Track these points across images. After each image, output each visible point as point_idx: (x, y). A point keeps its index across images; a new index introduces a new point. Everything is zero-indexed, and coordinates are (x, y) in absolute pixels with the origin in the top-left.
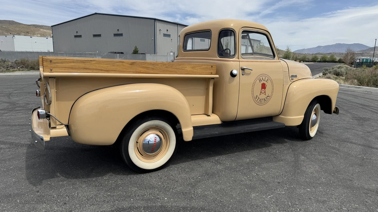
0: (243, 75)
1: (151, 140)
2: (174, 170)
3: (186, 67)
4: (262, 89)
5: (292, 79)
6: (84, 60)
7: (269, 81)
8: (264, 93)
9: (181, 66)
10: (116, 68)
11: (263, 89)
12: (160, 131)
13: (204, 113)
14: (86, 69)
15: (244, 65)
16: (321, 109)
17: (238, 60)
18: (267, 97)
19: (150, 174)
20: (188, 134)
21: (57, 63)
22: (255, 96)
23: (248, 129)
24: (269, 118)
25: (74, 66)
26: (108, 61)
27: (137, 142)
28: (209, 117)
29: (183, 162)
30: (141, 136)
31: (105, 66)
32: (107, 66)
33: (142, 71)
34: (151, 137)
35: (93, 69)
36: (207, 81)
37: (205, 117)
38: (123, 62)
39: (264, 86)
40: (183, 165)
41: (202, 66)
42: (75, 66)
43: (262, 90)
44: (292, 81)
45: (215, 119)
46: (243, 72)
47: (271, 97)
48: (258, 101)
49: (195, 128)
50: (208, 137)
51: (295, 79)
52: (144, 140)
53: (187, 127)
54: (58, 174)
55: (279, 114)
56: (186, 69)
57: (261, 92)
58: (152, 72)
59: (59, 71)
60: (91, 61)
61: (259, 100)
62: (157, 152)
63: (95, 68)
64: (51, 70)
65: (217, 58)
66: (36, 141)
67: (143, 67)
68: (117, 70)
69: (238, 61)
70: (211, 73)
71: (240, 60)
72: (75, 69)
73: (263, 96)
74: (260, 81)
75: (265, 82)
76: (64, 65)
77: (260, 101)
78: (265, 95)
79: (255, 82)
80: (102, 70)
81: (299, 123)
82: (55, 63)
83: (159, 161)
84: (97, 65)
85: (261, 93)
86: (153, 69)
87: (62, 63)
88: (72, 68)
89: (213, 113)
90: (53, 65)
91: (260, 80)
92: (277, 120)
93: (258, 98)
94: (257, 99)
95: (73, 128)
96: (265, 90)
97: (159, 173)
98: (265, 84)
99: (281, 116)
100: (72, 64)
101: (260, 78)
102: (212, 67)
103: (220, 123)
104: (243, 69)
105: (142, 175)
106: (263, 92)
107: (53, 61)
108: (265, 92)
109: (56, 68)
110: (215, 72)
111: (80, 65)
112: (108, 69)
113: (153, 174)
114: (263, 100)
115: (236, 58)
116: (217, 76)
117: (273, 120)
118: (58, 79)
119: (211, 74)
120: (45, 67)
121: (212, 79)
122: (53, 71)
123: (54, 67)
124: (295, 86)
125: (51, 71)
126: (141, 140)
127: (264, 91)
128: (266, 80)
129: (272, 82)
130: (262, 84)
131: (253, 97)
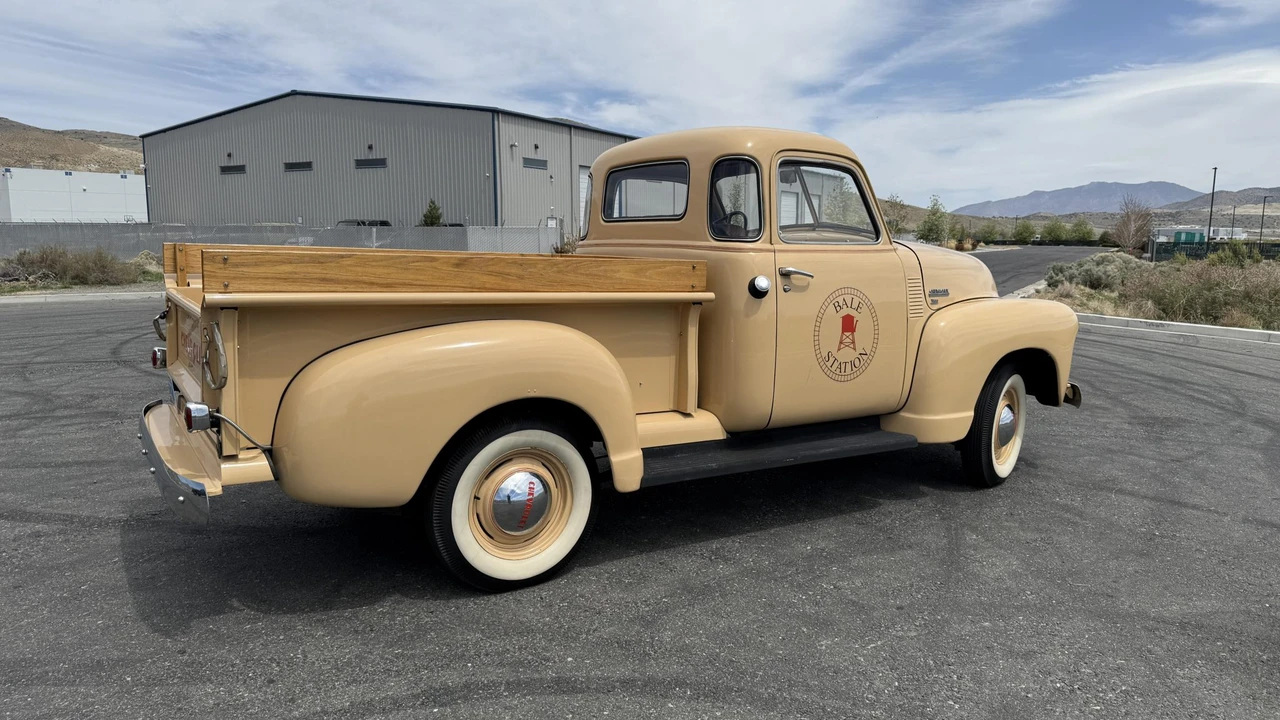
0: (785, 290)
1: (518, 491)
2: (589, 582)
3: (618, 271)
4: (843, 333)
5: (934, 302)
6: (320, 255)
7: (864, 309)
8: (852, 346)
9: (602, 268)
10: (412, 277)
11: (847, 334)
12: (543, 464)
13: (672, 408)
14: (326, 282)
15: (789, 262)
16: (1029, 391)
17: (769, 246)
18: (859, 356)
19: (517, 594)
20: (628, 472)
21: (243, 265)
22: (825, 354)
23: (807, 453)
24: (870, 421)
25: (291, 273)
26: (392, 258)
27: (477, 498)
28: (688, 421)
29: (613, 558)
30: (487, 477)
31: (380, 271)
32: (386, 271)
33: (488, 286)
34: (518, 482)
35: (348, 282)
36: (679, 309)
37: (677, 421)
38: (433, 260)
39: (849, 324)
40: (613, 567)
41: (665, 267)
42: (296, 273)
43: (844, 337)
44: (935, 307)
45: (705, 426)
46: (786, 281)
47: (871, 357)
48: (833, 369)
49: (649, 454)
50: (688, 479)
51: (942, 301)
52: (497, 491)
53: (622, 448)
54: (236, 603)
55: (899, 408)
56: (618, 275)
57: (841, 343)
58: (519, 286)
59: (247, 289)
60: (342, 257)
61: (836, 364)
62: (535, 526)
63: (351, 278)
64: (226, 286)
65: (708, 241)
66: (181, 498)
67: (491, 273)
68: (418, 283)
69: (768, 251)
70: (693, 287)
71: (777, 247)
72: (295, 281)
73: (848, 354)
74: (838, 307)
75: (853, 313)
76: (261, 270)
77: (839, 370)
78: (855, 349)
79: (822, 311)
80: (372, 284)
81: (960, 433)
82: (236, 265)
83: (543, 554)
84: (359, 269)
85: (842, 346)
86: (521, 277)
87: (256, 265)
89: (700, 406)
90: (231, 272)
91: (836, 304)
92: (894, 427)
93: (832, 360)
94: (829, 364)
95: (287, 458)
96: (853, 337)
97: (545, 591)
98: (853, 317)
99: (903, 414)
100: (287, 268)
101: (836, 300)
102: (694, 267)
103: (722, 438)
104: (786, 275)
105: (493, 599)
106: (848, 340)
107: (233, 260)
108: (853, 342)
109: (240, 279)
110: (704, 284)
111: (310, 270)
112: (389, 281)
113: (525, 595)
114: (849, 366)
115: (763, 242)
116: (711, 295)
117: (883, 426)
118: (246, 313)
119: (693, 289)
120: (210, 276)
121: (694, 303)
122: (230, 289)
123: (234, 278)
124: (945, 321)
125: (226, 289)
126: (487, 491)
127: (850, 337)
128: (855, 305)
129: (872, 311)
130: (843, 318)
131: (819, 356)
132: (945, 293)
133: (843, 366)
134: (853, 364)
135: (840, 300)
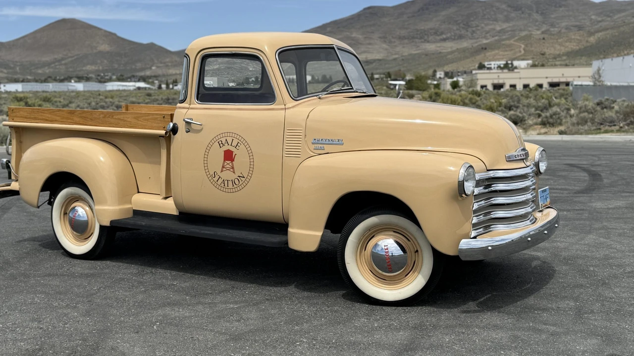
0: (186, 131)
3: (129, 118)
4: (224, 160)
5: (319, 148)
7: (242, 147)
8: (232, 170)
11: (228, 162)
13: (159, 193)
18: (238, 178)
21: (16, 112)
28: (164, 201)
35: (43, 119)
39: (229, 156)
41: (150, 116)
43: (226, 164)
44: (319, 152)
45: (169, 207)
46: (188, 127)
47: (247, 180)
56: (129, 120)
57: (223, 167)
61: (220, 181)
67: (81, 117)
68: (59, 120)
69: (187, 108)
70: (164, 127)
71: (192, 106)
72: (28, 118)
73: (228, 175)
74: (221, 144)
75: (232, 149)
77: (223, 185)
78: (234, 173)
80: (47, 120)
82: (14, 112)
83: (83, 247)
85: (224, 169)
86: (92, 119)
88: (26, 118)
90: (14, 114)
91: (220, 142)
93: (217, 177)
94: (216, 179)
96: (233, 164)
98: (232, 152)
101: (220, 140)
102: (164, 117)
103: (176, 214)
104: (188, 123)
106: (228, 166)
107: (14, 110)
108: (233, 168)
112: (51, 119)
114: (230, 183)
115: (185, 103)
119: (164, 129)
120: (9, 116)
121: (160, 136)
122: (15, 121)
123: (15, 117)
125: (13, 120)
127: (231, 164)
128: (234, 144)
129: (249, 149)
130: (225, 151)
131: (208, 173)
132: (340, 142)
133: (226, 182)
134: (233, 182)
135: (224, 140)
